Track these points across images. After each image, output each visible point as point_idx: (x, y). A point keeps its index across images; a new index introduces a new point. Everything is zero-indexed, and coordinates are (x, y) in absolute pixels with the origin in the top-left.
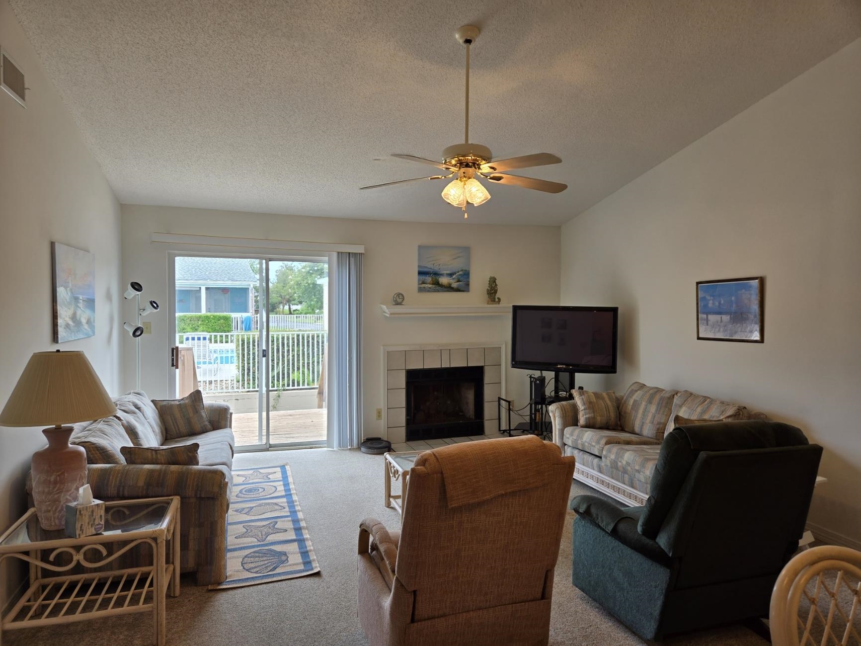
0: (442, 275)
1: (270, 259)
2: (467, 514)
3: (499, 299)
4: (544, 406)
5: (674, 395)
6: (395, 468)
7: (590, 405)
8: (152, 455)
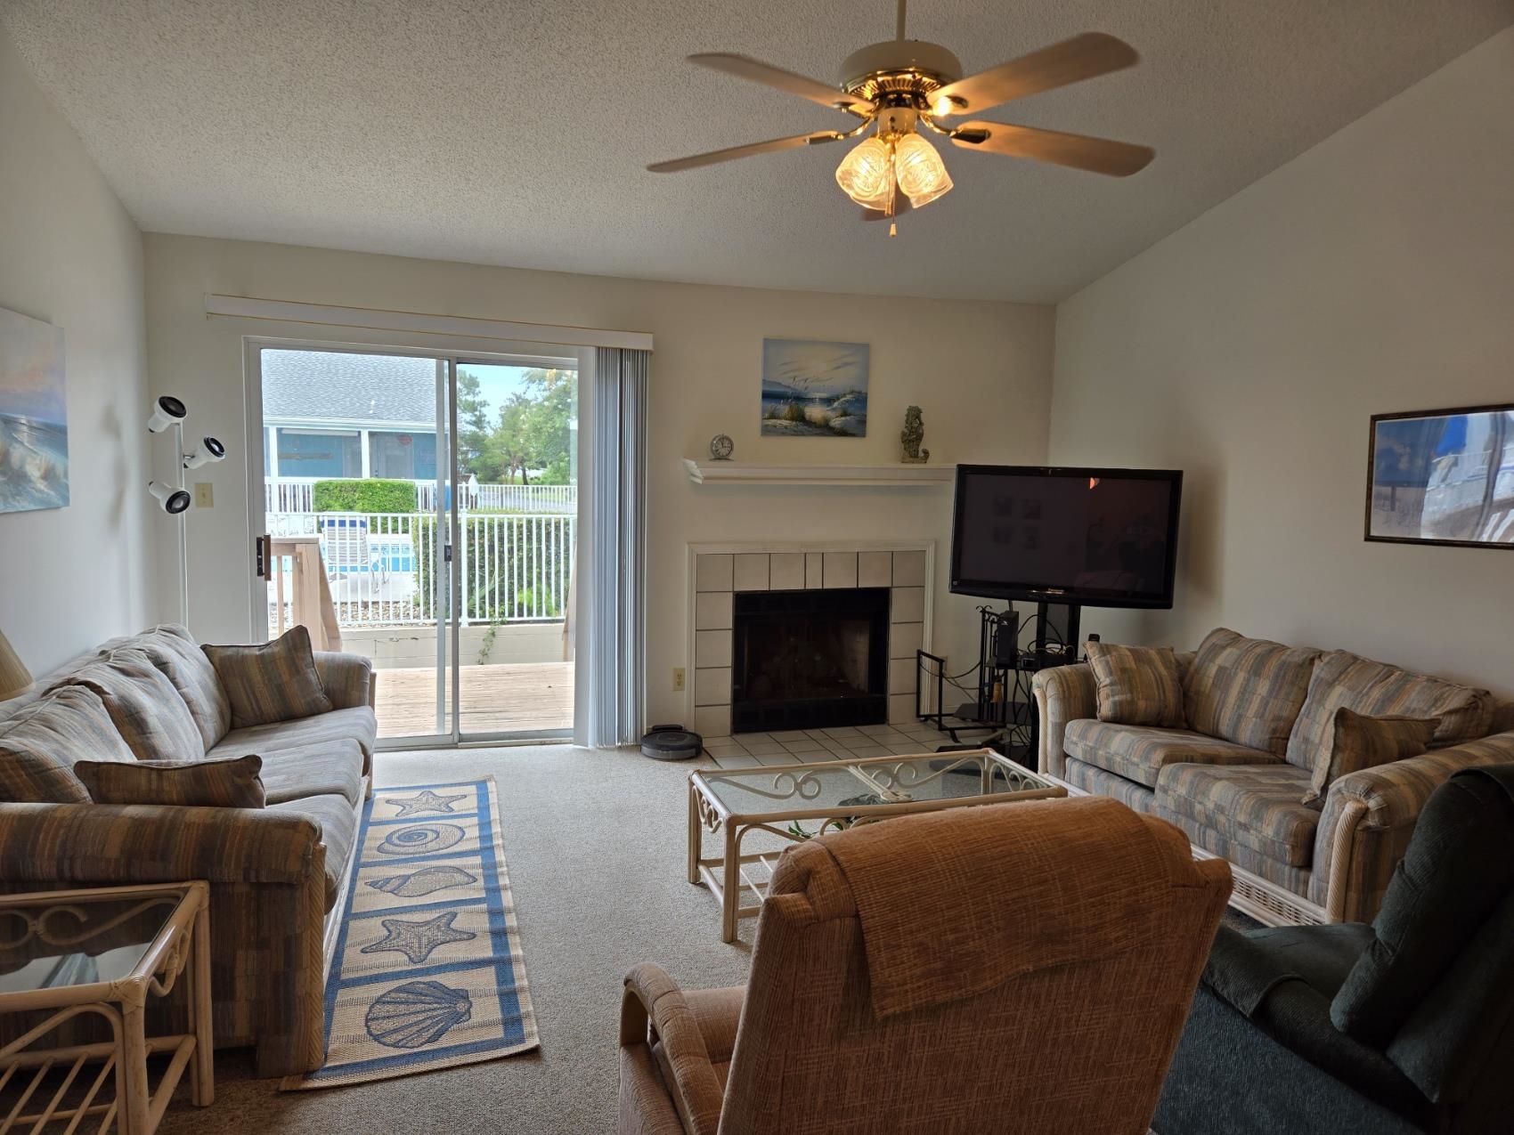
0: (812, 400)
1: (458, 358)
2: (922, 1024)
3: (926, 453)
4: (1011, 673)
5: (1312, 660)
6: (711, 807)
7: (1124, 676)
8: (150, 781)
